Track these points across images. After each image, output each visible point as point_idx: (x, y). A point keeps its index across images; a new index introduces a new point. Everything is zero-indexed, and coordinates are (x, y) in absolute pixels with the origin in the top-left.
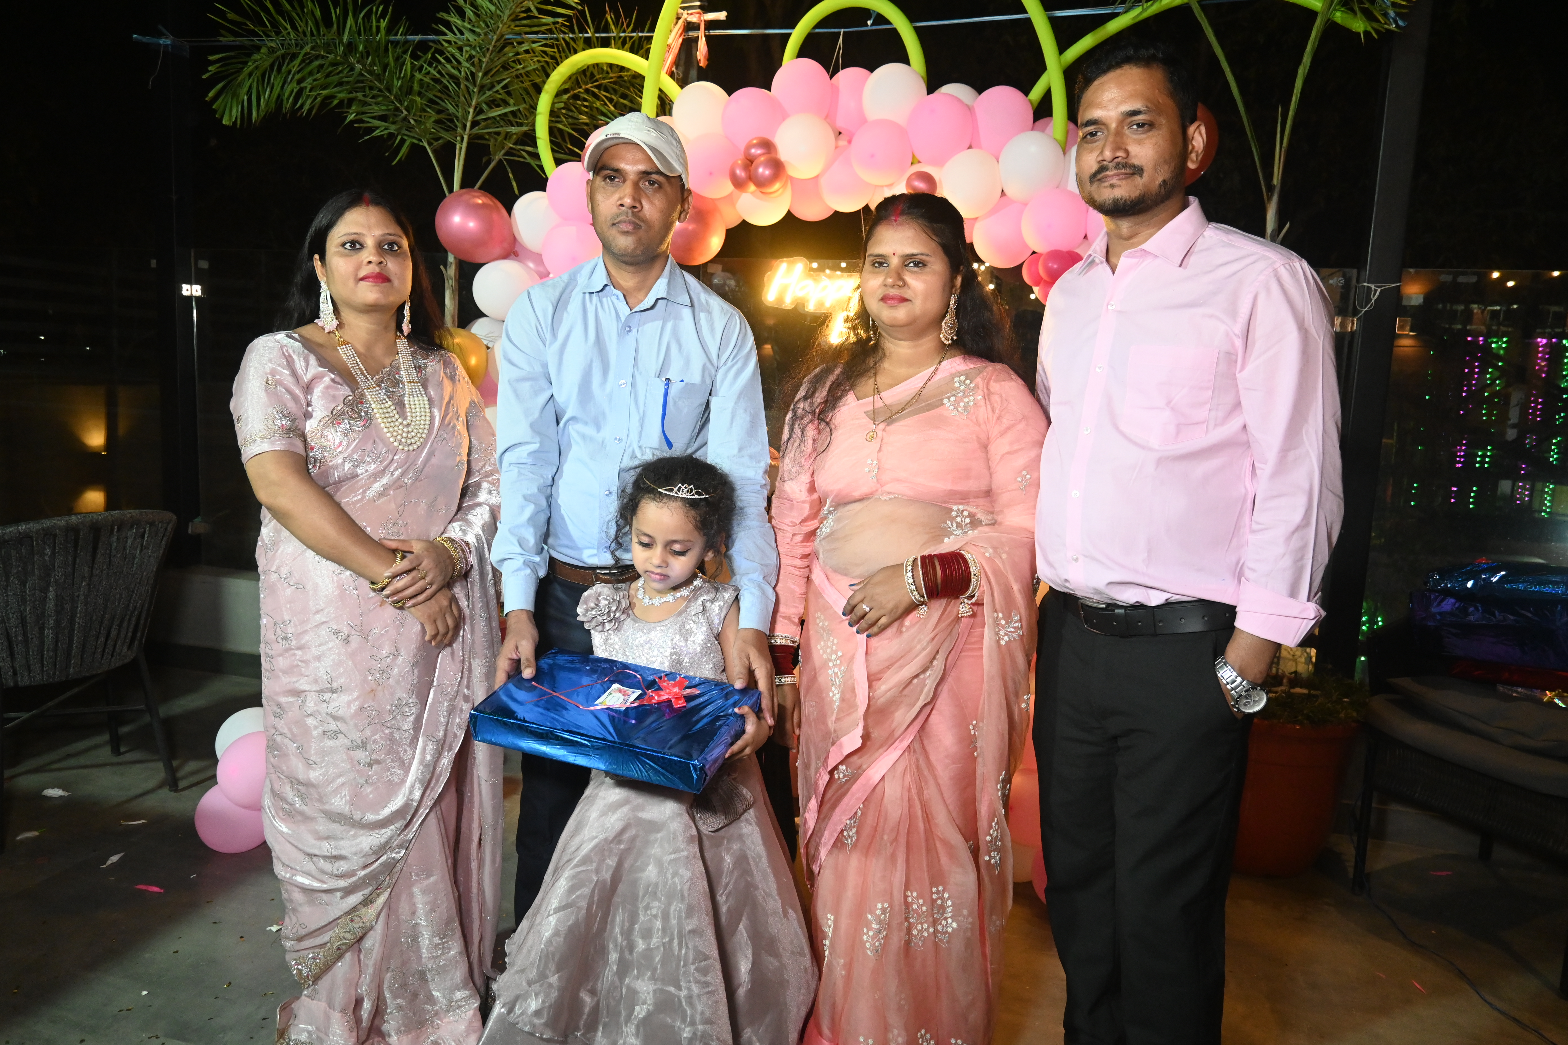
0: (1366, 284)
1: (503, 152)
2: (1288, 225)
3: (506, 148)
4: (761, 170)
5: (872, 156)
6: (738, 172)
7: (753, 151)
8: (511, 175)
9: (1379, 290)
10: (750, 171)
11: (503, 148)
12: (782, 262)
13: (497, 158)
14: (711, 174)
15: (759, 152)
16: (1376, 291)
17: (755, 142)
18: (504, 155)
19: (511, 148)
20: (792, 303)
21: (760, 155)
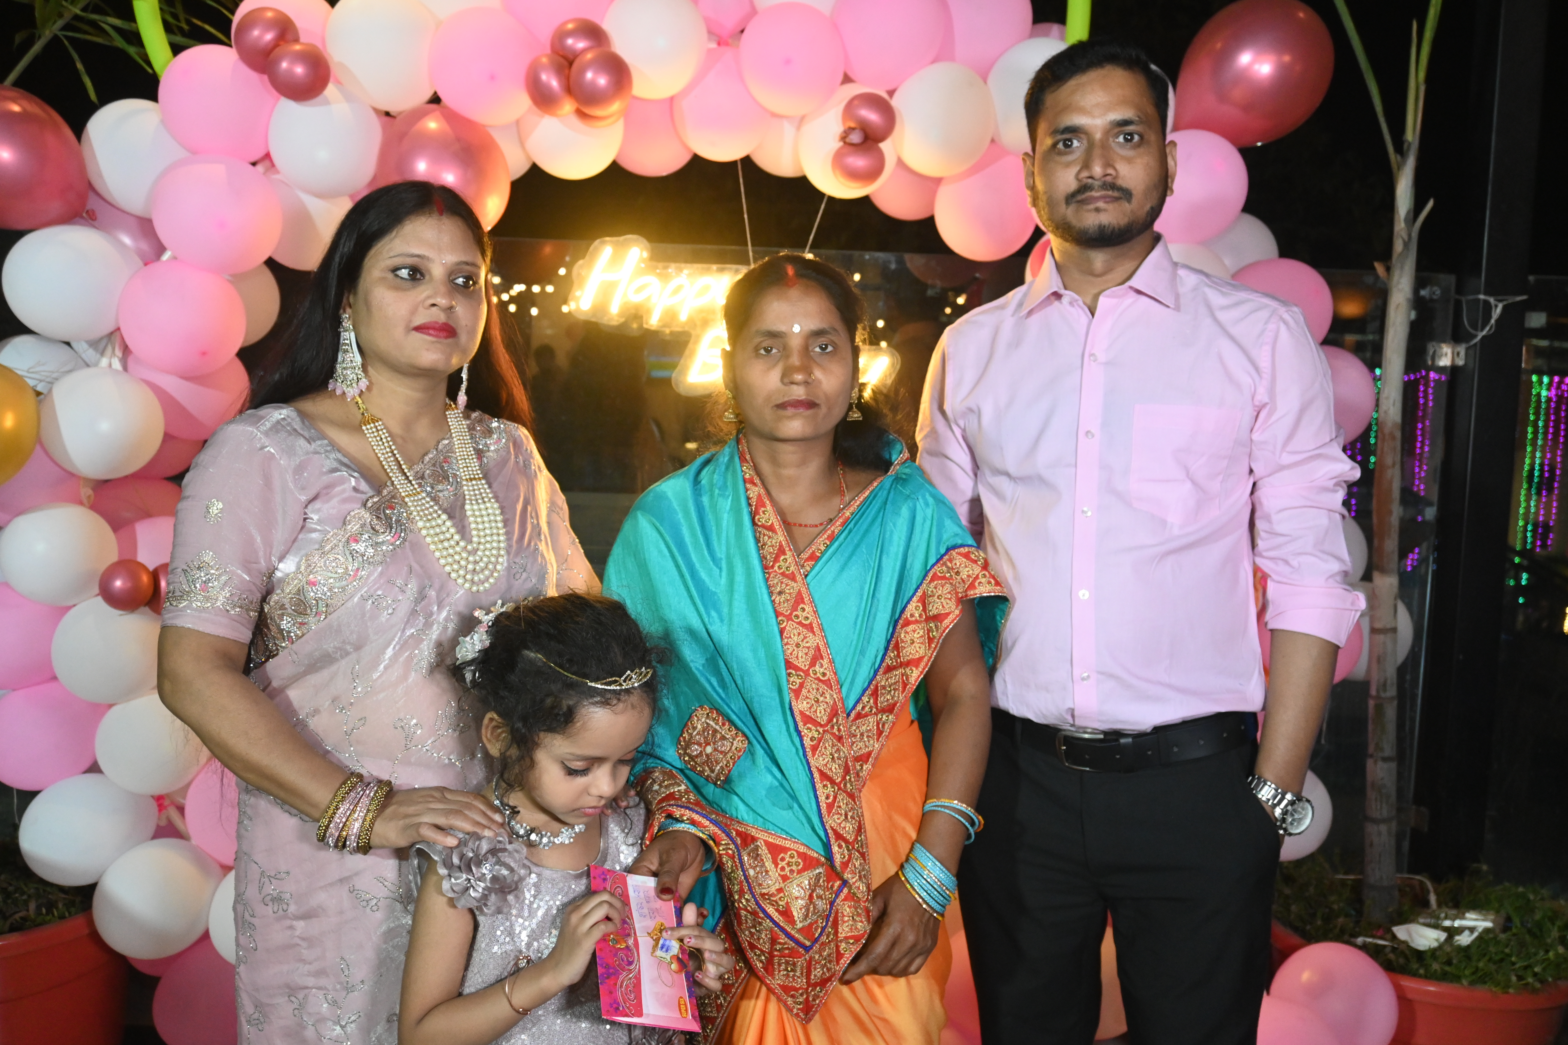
0: (1482, 297)
1: (60, 23)
2: (1430, 204)
3: (67, 17)
4: (589, 75)
5: (788, 62)
6: (544, 77)
7: (570, 41)
8: (80, 66)
9: (1500, 306)
10: (568, 78)
11: (61, 16)
12: (604, 243)
13: (47, 34)
14: (492, 78)
15: (581, 45)
16: (1496, 306)
17: (570, 26)
18: (64, 28)
19: (76, 17)
20: (620, 315)
21: (584, 51)
